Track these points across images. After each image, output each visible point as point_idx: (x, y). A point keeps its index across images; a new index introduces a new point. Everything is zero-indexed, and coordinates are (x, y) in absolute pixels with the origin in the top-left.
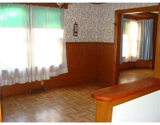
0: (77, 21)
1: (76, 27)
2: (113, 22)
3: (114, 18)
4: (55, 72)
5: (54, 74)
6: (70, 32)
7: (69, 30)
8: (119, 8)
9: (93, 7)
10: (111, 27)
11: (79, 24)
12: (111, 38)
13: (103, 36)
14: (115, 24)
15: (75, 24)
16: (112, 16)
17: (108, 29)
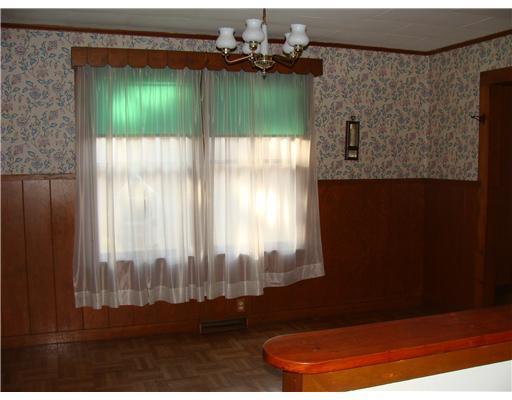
0: (357, 113)
1: (353, 132)
2: (475, 110)
3: (478, 97)
4: (282, 274)
5: (278, 280)
6: (334, 146)
7: (331, 142)
8: (492, 64)
9: (413, 64)
10: (469, 126)
11: (363, 120)
12: (470, 164)
13: (446, 160)
14: (482, 119)
15: (350, 123)
16: (473, 92)
17: (460, 136)
